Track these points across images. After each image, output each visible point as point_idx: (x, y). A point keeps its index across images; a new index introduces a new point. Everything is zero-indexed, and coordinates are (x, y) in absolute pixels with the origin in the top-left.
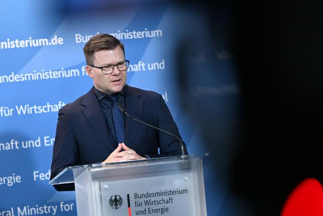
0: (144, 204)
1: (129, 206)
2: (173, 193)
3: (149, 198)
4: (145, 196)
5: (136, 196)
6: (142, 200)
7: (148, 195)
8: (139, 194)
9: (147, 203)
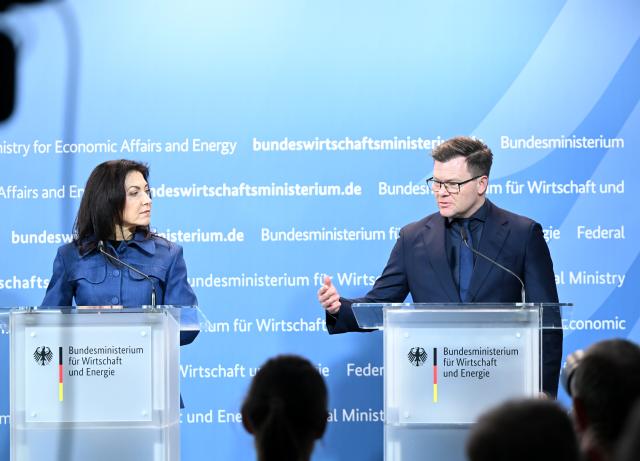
0: (455, 363)
1: (435, 364)
2: (498, 352)
3: (464, 356)
4: (458, 353)
5: (446, 351)
6: (453, 358)
7: (463, 352)
8: (451, 349)
9: (460, 362)
